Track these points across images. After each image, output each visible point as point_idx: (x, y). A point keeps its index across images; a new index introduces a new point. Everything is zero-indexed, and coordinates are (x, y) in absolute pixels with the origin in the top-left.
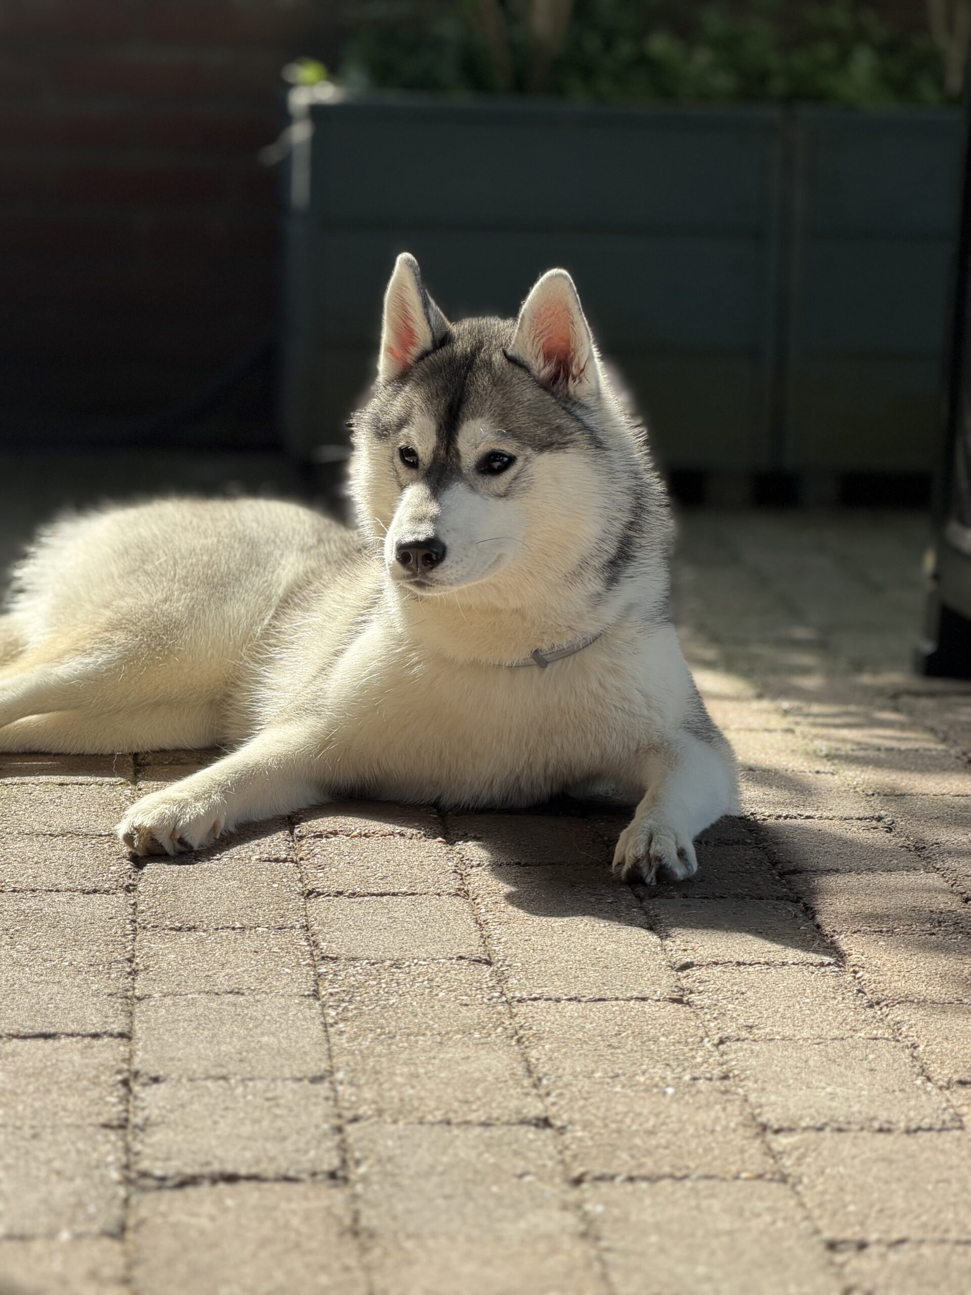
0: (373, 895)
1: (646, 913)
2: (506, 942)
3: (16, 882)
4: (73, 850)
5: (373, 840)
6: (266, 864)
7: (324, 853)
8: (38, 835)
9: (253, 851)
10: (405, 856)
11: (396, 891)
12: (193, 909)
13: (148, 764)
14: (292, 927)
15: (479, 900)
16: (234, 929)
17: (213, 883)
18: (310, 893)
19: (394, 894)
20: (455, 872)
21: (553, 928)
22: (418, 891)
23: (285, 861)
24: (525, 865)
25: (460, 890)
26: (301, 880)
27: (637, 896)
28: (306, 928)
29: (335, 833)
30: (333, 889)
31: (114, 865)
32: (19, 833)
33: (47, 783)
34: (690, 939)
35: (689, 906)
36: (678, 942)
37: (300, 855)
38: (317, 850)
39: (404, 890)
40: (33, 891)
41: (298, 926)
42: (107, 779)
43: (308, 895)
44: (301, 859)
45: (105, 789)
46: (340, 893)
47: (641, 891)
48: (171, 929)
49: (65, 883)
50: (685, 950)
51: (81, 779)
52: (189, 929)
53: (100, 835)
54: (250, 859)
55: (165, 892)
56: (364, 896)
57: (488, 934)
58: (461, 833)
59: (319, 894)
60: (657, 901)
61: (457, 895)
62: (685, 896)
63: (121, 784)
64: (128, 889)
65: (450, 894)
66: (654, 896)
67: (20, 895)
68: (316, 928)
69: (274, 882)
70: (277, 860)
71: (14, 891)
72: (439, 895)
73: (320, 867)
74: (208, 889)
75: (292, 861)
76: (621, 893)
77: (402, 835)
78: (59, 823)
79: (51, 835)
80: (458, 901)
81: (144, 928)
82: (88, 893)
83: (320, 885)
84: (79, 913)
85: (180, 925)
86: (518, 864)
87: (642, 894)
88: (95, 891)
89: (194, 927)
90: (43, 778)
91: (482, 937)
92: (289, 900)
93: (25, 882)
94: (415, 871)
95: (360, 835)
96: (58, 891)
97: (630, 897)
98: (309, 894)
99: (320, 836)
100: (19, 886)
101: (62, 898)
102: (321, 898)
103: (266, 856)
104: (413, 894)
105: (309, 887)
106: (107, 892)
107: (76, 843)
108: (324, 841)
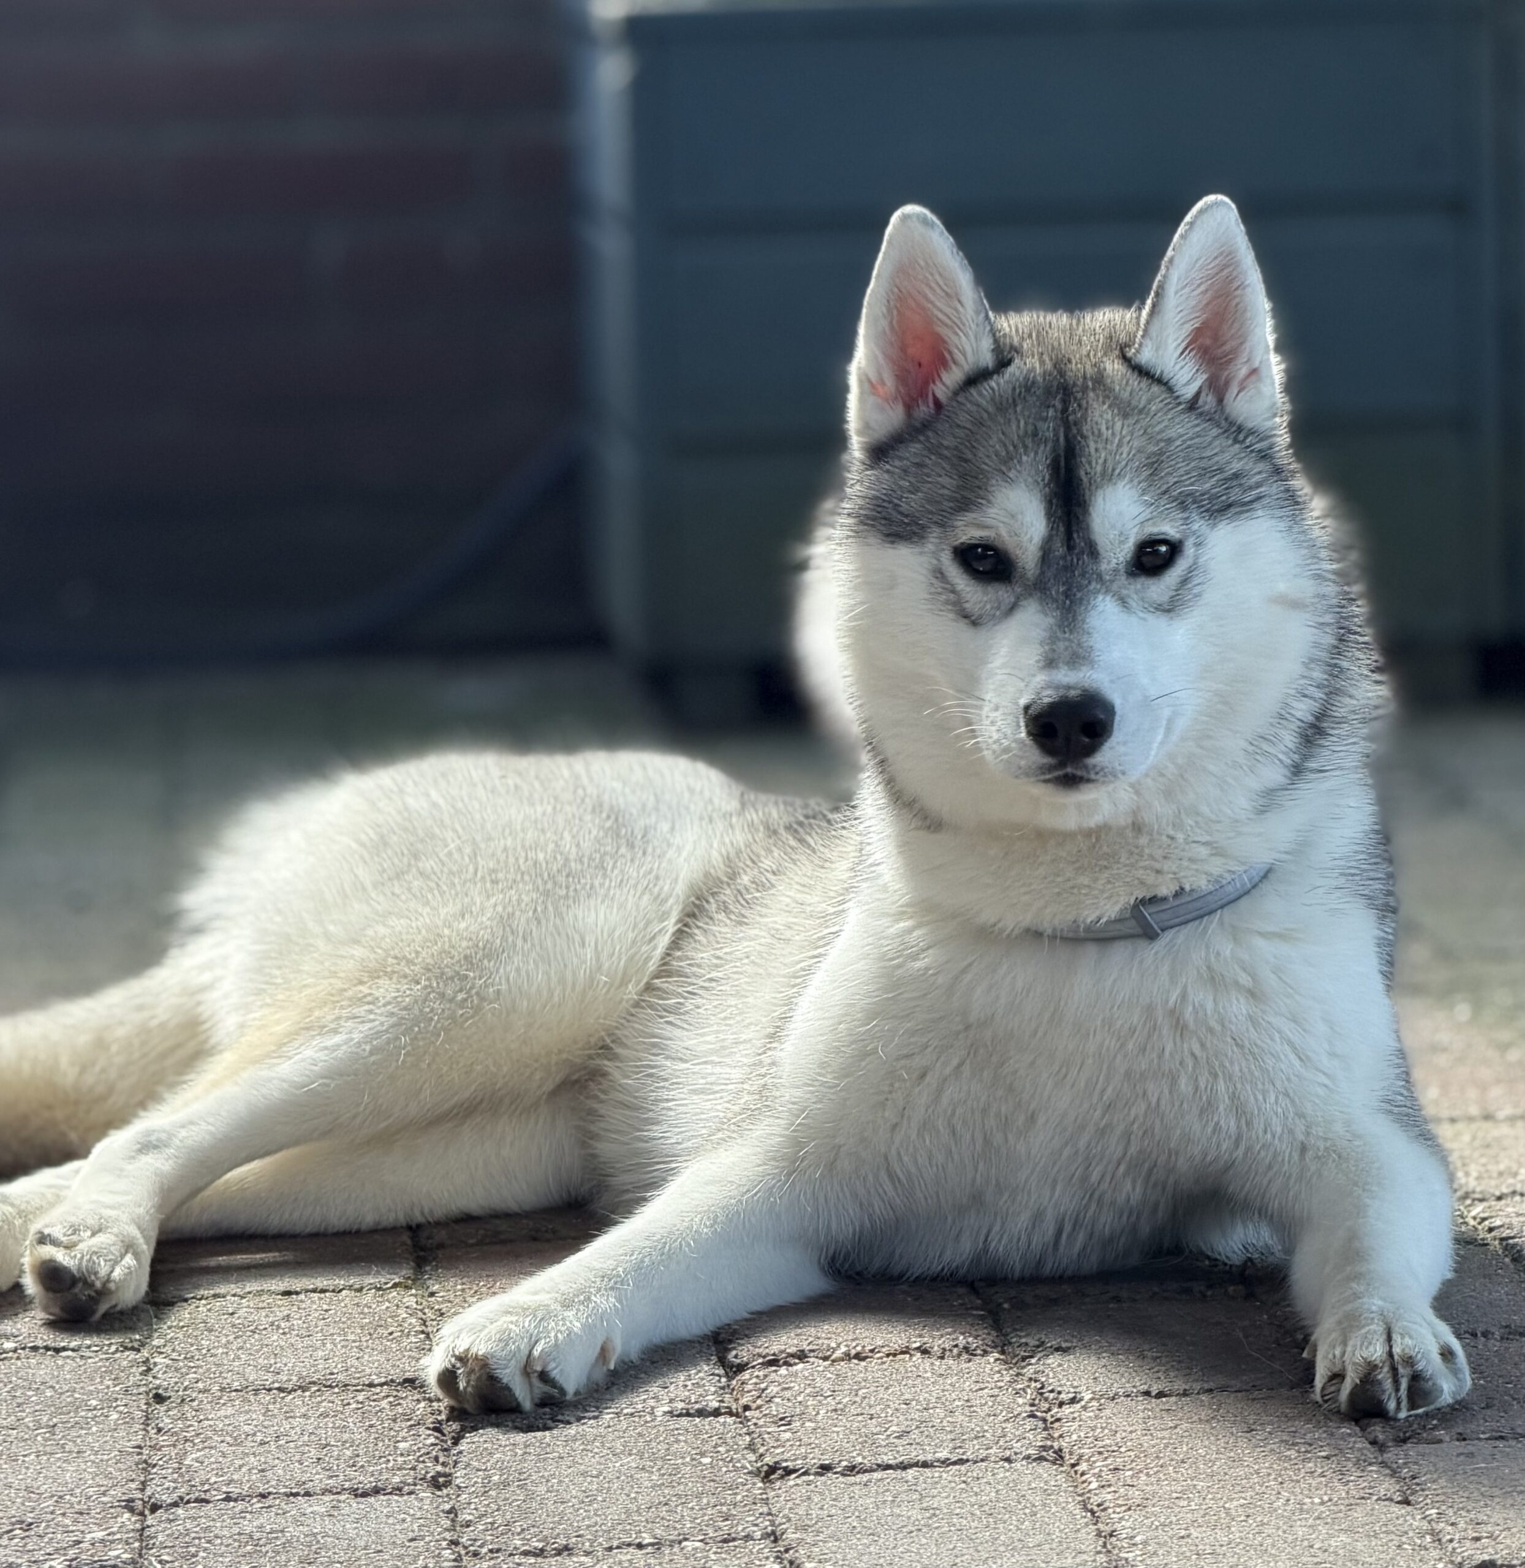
0: (888, 1467)
1: (1394, 1473)
2: (1145, 1543)
3: (231, 1481)
4: (324, 1415)
5: (873, 1364)
6: (684, 1421)
7: (788, 1394)
8: (256, 1391)
9: (656, 1398)
10: (936, 1391)
11: (929, 1457)
12: (562, 1515)
13: (441, 1246)
14: (748, 1538)
15: (1083, 1467)
16: (640, 1546)
17: (591, 1462)
18: (773, 1469)
19: (925, 1465)
20: (1032, 1416)
21: (1228, 1511)
22: (969, 1455)
23: (716, 1413)
24: (1160, 1395)
25: (1044, 1448)
26: (751, 1447)
27: (1374, 1443)
28: (774, 1537)
29: (802, 1356)
30: (814, 1461)
31: (404, 1439)
32: (222, 1390)
33: (260, 1293)
34: (1482, 1517)
35: (1471, 1455)
36: (1462, 1525)
37: (744, 1401)
38: (773, 1389)
39: (943, 1454)
40: (263, 1496)
41: (758, 1535)
42: (370, 1280)
43: (768, 1474)
44: (747, 1408)
45: (368, 1297)
46: (825, 1468)
47: (1378, 1430)
48: (526, 1553)
49: (319, 1480)
50: (1477, 1539)
51: (321, 1282)
52: (559, 1552)
53: (371, 1385)
54: (652, 1413)
55: (506, 1484)
56: (871, 1470)
57: (1108, 1529)
58: (1033, 1342)
59: (788, 1472)
60: (1412, 1450)
61: (1041, 1459)
62: (1462, 1438)
63: (395, 1286)
64: (438, 1483)
65: (1028, 1457)
66: (1404, 1441)
67: (240, 1506)
68: (791, 1536)
69: (703, 1454)
70: (701, 1413)
71: (228, 1499)
72: (1008, 1460)
73: (784, 1421)
74: (584, 1474)
75: (731, 1414)
76: (1343, 1438)
77: (925, 1351)
78: (291, 1368)
79: (280, 1389)
80: (1045, 1470)
81: (475, 1554)
82: (365, 1495)
83: (787, 1455)
84: (352, 1533)
85: (540, 1545)
86: (1147, 1393)
87: (1381, 1437)
88: (376, 1491)
89: (566, 1548)
90: (252, 1286)
91: (1099, 1534)
92: (733, 1487)
93: (246, 1480)
94: (959, 1417)
95: (847, 1357)
96: (307, 1494)
97: (1362, 1444)
98: (771, 1473)
99: (774, 1362)
100: (234, 1490)
101: (319, 1506)
102: (792, 1480)
103: (681, 1405)
104: (961, 1462)
105: (769, 1460)
106: (398, 1490)
107: (329, 1401)
108: (783, 1371)
